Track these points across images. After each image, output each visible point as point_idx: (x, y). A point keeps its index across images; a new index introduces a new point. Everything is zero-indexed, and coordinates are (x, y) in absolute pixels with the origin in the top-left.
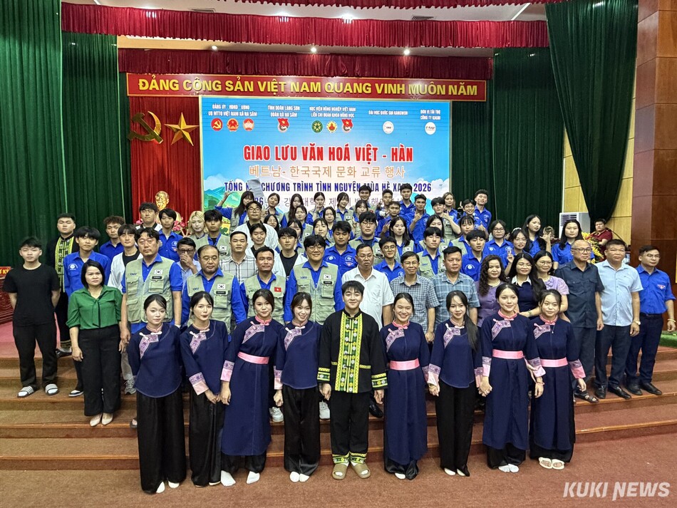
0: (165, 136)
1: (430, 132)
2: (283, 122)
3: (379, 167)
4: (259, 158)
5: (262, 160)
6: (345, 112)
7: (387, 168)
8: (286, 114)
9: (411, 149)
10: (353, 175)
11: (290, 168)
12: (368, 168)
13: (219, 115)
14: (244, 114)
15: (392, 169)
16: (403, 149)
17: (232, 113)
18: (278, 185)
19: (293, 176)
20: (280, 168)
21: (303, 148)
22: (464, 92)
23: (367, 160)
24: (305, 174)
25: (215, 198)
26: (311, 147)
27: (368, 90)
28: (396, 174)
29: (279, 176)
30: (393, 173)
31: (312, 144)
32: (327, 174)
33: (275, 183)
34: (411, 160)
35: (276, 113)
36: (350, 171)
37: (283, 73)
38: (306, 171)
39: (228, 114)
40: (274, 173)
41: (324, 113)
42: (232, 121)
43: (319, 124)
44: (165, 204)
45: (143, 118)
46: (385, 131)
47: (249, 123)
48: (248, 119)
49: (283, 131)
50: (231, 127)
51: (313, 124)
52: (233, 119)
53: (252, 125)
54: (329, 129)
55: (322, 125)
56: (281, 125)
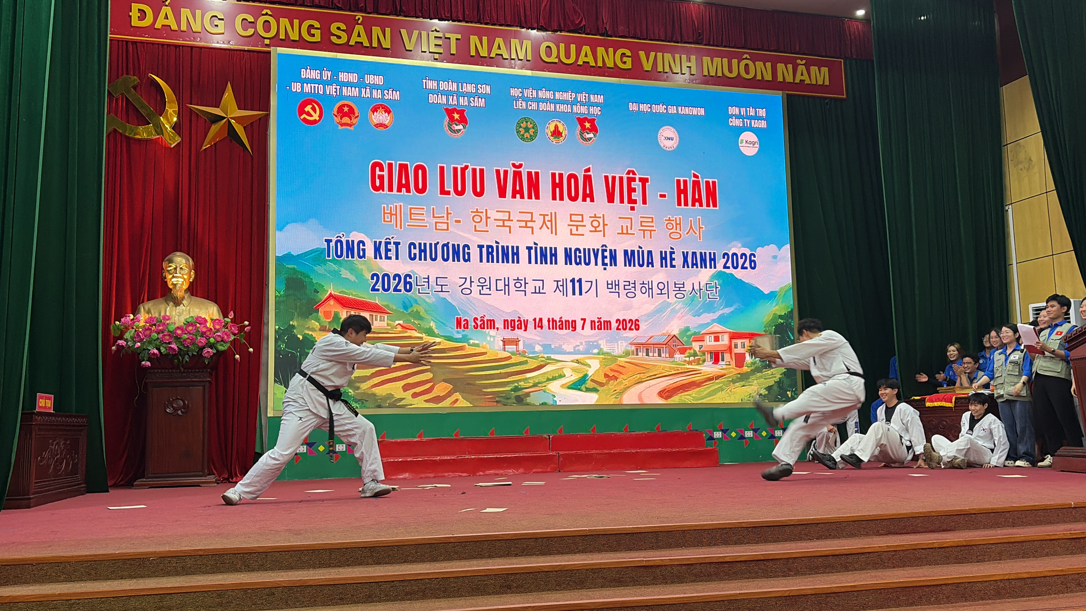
0: (186, 130)
1: (750, 151)
2: (456, 116)
3: (653, 216)
4: (404, 190)
5: (410, 192)
6: (582, 104)
7: (669, 220)
8: (461, 99)
9: (714, 183)
10: (601, 231)
11: (472, 212)
12: (631, 219)
13: (317, 92)
14: (371, 93)
15: (678, 222)
16: (699, 181)
17: (344, 89)
18: (445, 248)
19: (477, 229)
20: (449, 212)
21: (498, 172)
22: (805, 77)
23: (629, 203)
24: (504, 226)
25: (302, 274)
26: (514, 171)
27: (625, 63)
28: (687, 233)
29: (447, 229)
30: (680, 231)
31: (517, 164)
32: (548, 228)
33: (438, 243)
34: (715, 205)
35: (440, 96)
36: (595, 224)
37: (454, 15)
38: (504, 221)
39: (336, 92)
40: (436, 223)
41: (540, 103)
42: (344, 105)
43: (531, 124)
44: (187, 281)
45: (135, 88)
46: (662, 146)
47: (381, 114)
48: (381, 105)
49: (456, 133)
50: (341, 119)
51: (518, 123)
52: (346, 102)
53: (389, 118)
54: (550, 134)
55: (537, 126)
56: (452, 122)
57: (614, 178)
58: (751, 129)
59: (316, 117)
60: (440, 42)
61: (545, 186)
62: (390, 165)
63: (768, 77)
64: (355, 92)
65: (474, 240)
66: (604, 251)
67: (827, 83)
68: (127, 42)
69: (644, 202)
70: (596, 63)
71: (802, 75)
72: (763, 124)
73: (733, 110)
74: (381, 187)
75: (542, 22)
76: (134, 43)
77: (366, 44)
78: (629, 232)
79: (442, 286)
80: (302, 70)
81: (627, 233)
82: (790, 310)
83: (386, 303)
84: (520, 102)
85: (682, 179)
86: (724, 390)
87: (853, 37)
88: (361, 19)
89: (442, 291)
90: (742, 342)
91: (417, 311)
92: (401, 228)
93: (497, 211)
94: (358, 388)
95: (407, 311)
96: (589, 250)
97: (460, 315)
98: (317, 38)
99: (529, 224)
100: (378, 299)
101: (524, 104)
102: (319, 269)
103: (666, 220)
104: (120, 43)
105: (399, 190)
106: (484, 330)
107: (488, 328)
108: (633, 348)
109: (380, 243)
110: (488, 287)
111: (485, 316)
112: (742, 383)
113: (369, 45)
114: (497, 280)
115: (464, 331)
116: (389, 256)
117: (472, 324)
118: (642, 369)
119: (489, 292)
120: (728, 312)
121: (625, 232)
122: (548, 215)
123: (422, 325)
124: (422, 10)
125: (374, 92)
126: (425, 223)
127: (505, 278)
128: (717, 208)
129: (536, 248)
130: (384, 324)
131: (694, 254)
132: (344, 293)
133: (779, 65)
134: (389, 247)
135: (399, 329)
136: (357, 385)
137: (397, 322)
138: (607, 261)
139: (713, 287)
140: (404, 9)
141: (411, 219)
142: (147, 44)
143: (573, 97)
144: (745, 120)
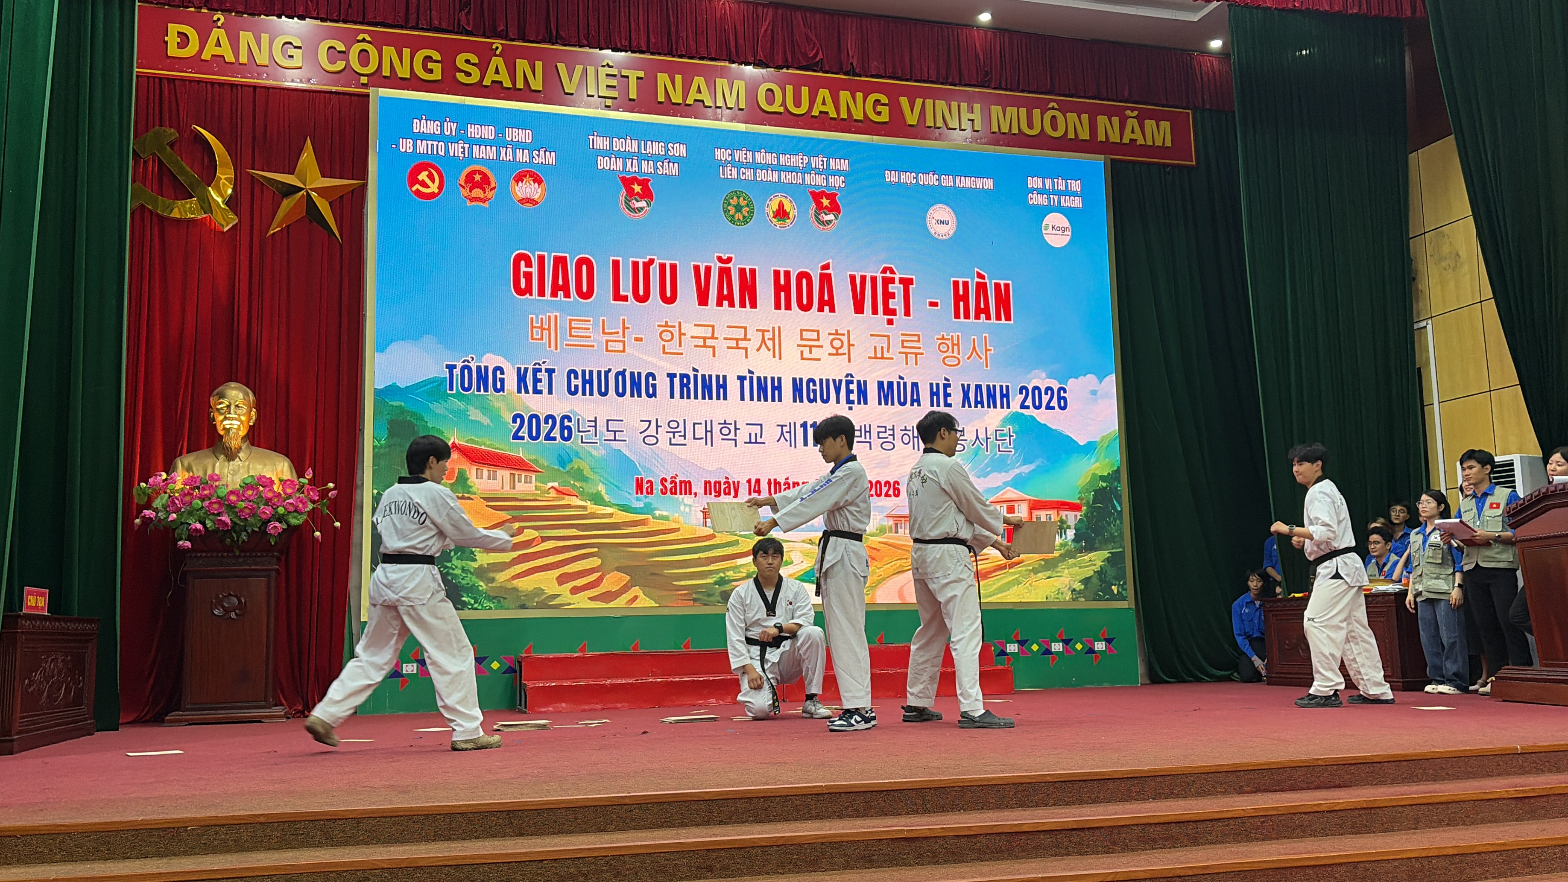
0: (245, 206)
1: (1058, 241)
2: (637, 188)
3: (920, 333)
4: (561, 293)
5: (569, 297)
6: (819, 172)
7: (943, 338)
8: (644, 164)
9: (1007, 286)
10: (845, 354)
11: (659, 326)
12: (888, 337)
13: (435, 153)
14: (514, 155)
15: (956, 342)
16: (986, 283)
17: (475, 149)
18: (620, 377)
19: (667, 351)
20: (626, 325)
21: (697, 268)
22: (1138, 135)
23: (885, 313)
24: (705, 346)
25: (413, 414)
27: (879, 113)
28: (968, 358)
29: (624, 351)
30: (959, 354)
31: (725, 257)
32: (769, 350)
33: (610, 370)
34: (1008, 318)
35: (613, 159)
36: (837, 344)
37: (634, 44)
38: (705, 339)
39: (463, 153)
40: (607, 341)
41: (758, 171)
42: (474, 172)
43: (744, 200)
44: (245, 424)
45: (172, 145)
46: (933, 233)
47: (528, 184)
48: (528, 171)
49: (636, 213)
50: (471, 191)
51: (725, 199)
52: (477, 168)
53: (540, 190)
54: (772, 215)
55: (752, 203)
56: (631, 197)
57: (863, 278)
58: (1060, 209)
59: (434, 188)
60: (613, 82)
61: (765, 290)
62: (541, 259)
63: (1085, 135)
64: (491, 153)
65: (662, 367)
66: (849, 383)
67: (1168, 143)
68: (161, 79)
69: (907, 313)
70: (838, 113)
71: (1133, 132)
72: (1077, 202)
73: (1035, 182)
74: (528, 290)
75: (761, 55)
76: (171, 80)
77: (507, 84)
78: (885, 356)
79: (615, 432)
80: (415, 121)
81: (882, 358)
82: (1115, 468)
83: (533, 457)
84: (729, 168)
85: (961, 280)
86: (1021, 583)
87: (1205, 79)
88: (500, 48)
89: (615, 440)
90: (1047, 515)
91: (579, 468)
92: (556, 349)
93: (695, 325)
94: (493, 580)
95: (564, 468)
96: (828, 381)
97: (641, 474)
98: (437, 75)
99: (742, 344)
100: (521, 451)
101: (734, 172)
102: (438, 408)
103: (938, 339)
104: (151, 80)
105: (554, 294)
106: (676, 496)
107: (681, 494)
108: (891, 522)
109: (526, 369)
110: (682, 434)
111: (677, 475)
112: (1048, 573)
113: (511, 86)
114: (694, 424)
115: (646, 497)
116: (539, 388)
117: (658, 487)
119: (684, 442)
120: (1026, 472)
121: (879, 355)
122: (768, 331)
123: (586, 490)
124: (588, 37)
125: (519, 153)
126: (592, 341)
127: (706, 421)
128: (1012, 322)
129: (751, 379)
130: (531, 487)
131: (978, 387)
132: (474, 442)
133: (1099, 117)
134: (539, 375)
135: (553, 494)
136: (491, 575)
137: (550, 485)
138: (854, 397)
139: (1005, 435)
140: (562, 33)
141: (571, 335)
142: (190, 81)
143: (805, 162)
144: (1052, 196)
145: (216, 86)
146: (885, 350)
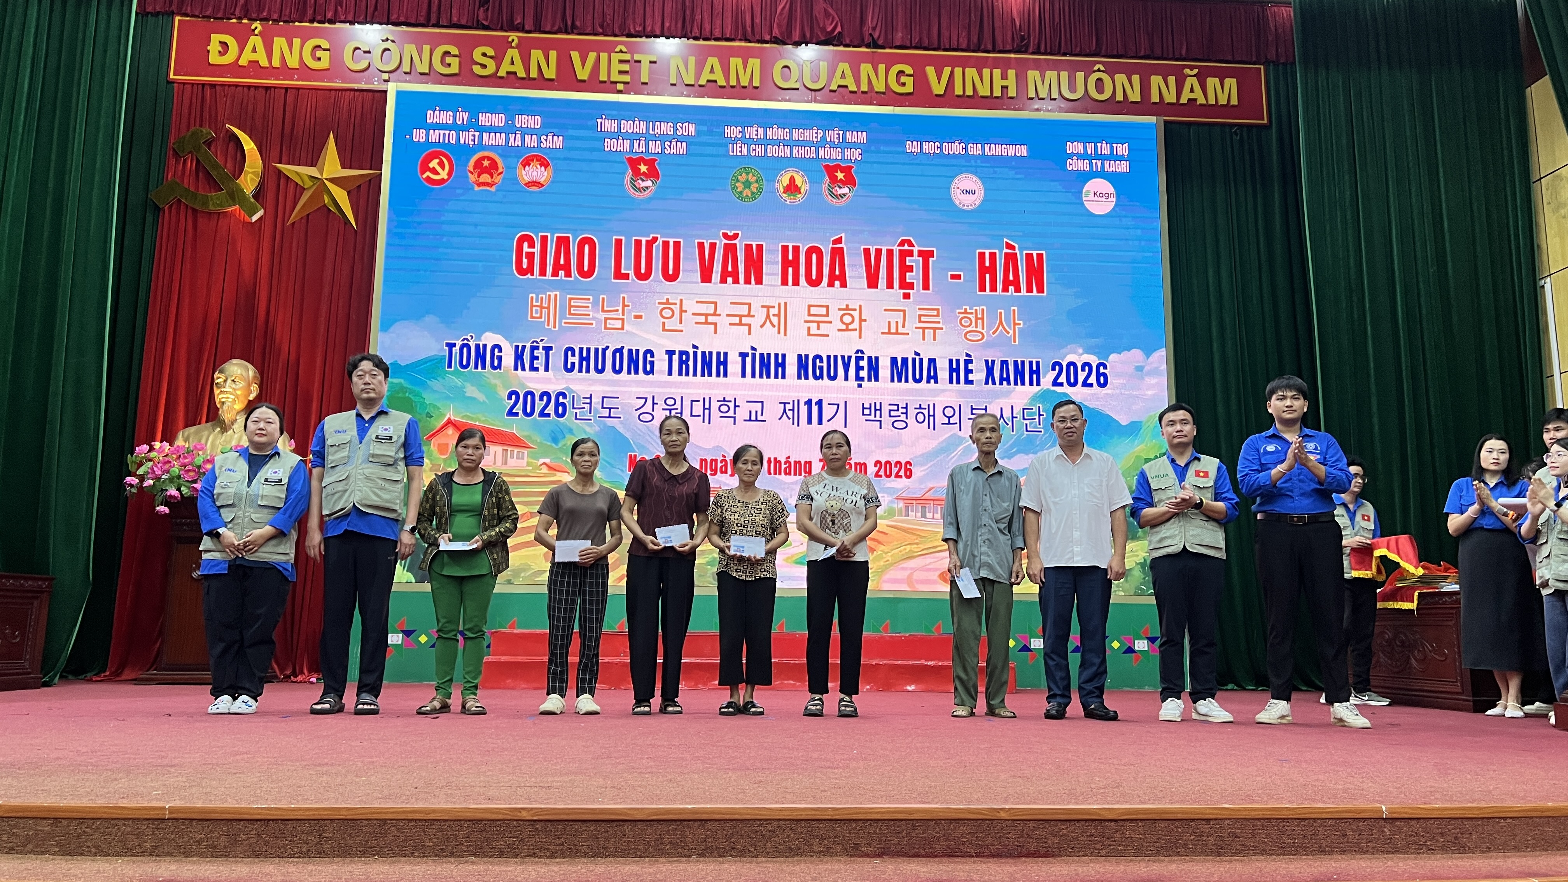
0: (270, 196)
1: (1100, 207)
2: (643, 168)
3: (940, 307)
4: (562, 273)
5: (571, 276)
6: (833, 145)
7: (966, 312)
8: (652, 144)
9: (1040, 256)
10: (855, 330)
11: (659, 303)
12: (904, 311)
13: (447, 142)
14: (523, 141)
15: (979, 316)
16: (1016, 255)
17: (485, 136)
18: (618, 354)
19: (666, 328)
20: (626, 303)
21: (701, 245)
22: (1198, 95)
23: (901, 287)
24: (706, 323)
25: (412, 391)
26: (725, 244)
27: (904, 84)
28: (994, 333)
29: (622, 328)
30: (983, 328)
31: (730, 234)
32: (774, 326)
33: (607, 347)
34: (1040, 290)
35: (621, 141)
36: (847, 319)
37: (649, 29)
38: (706, 315)
39: (474, 140)
40: (606, 319)
41: (769, 146)
42: (483, 158)
43: (754, 176)
45: (209, 144)
46: (957, 202)
47: (535, 168)
48: (536, 156)
49: (641, 192)
50: (479, 177)
51: (734, 176)
52: (487, 154)
53: (546, 173)
54: (782, 190)
55: (762, 180)
56: (636, 176)
57: (878, 252)
58: (1103, 175)
59: (444, 175)
60: (626, 67)
61: (772, 265)
62: (544, 239)
63: (1135, 96)
64: (500, 139)
65: (661, 344)
66: (859, 359)
67: (1234, 101)
68: (203, 85)
69: (926, 286)
70: (858, 86)
71: (1192, 90)
72: (1124, 167)
73: (1078, 148)
74: (530, 270)
75: (776, 32)
76: (213, 86)
77: (522, 74)
78: (900, 331)
79: (610, 409)
80: (429, 112)
81: (897, 333)
83: (527, 433)
84: (739, 145)
85: (987, 252)
87: (1280, 31)
88: (516, 41)
89: (610, 417)
92: (555, 327)
93: (698, 302)
95: (557, 445)
96: (836, 357)
97: (634, 451)
98: (454, 69)
100: (517, 426)
101: (744, 149)
102: (435, 385)
103: (959, 313)
104: (195, 86)
105: (555, 274)
108: (901, 504)
109: (524, 347)
113: (526, 75)
114: (692, 401)
116: (535, 366)
118: (915, 537)
121: (893, 330)
122: (774, 307)
124: (603, 25)
125: (527, 139)
126: (591, 319)
127: (704, 399)
128: (1045, 294)
129: (754, 355)
130: (523, 463)
131: (1004, 363)
133: (1153, 77)
134: (536, 353)
135: (545, 470)
137: (542, 461)
138: (864, 374)
139: (1032, 414)
140: (578, 23)
141: (570, 314)
142: (229, 86)
143: (819, 136)
144: (1094, 162)
145: (252, 89)
146: (900, 325)
